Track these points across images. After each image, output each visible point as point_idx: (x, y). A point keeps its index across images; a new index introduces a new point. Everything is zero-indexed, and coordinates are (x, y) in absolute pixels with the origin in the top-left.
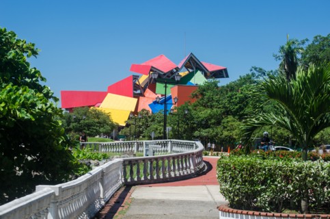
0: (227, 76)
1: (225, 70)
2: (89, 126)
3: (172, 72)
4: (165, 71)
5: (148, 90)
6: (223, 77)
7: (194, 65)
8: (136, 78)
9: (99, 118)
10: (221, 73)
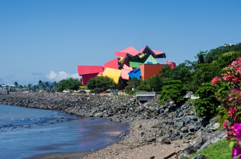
0: (165, 57)
1: (164, 54)
2: (105, 85)
3: (137, 56)
4: (134, 55)
5: (125, 65)
6: (163, 57)
7: (148, 52)
8: (119, 59)
9: (108, 81)
10: (162, 56)
